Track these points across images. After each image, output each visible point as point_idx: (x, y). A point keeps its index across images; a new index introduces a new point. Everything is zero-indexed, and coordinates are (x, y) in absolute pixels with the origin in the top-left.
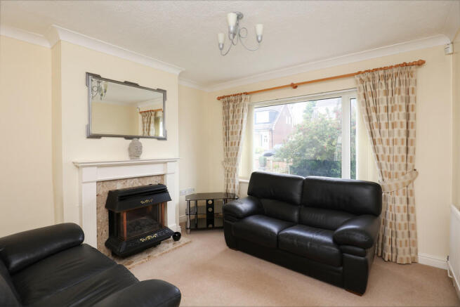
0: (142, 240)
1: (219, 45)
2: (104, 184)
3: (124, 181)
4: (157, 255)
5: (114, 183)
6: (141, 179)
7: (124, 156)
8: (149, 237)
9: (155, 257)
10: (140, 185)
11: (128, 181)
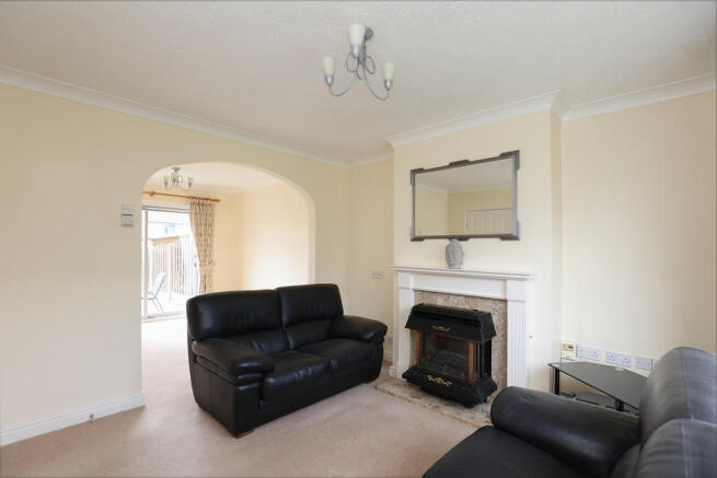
0: (431, 378)
1: (385, 82)
2: (425, 294)
3: (446, 297)
4: (446, 412)
5: (435, 296)
6: (469, 300)
7: (438, 263)
8: (439, 380)
9: (443, 414)
10: (467, 307)
11: (452, 297)
